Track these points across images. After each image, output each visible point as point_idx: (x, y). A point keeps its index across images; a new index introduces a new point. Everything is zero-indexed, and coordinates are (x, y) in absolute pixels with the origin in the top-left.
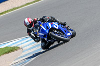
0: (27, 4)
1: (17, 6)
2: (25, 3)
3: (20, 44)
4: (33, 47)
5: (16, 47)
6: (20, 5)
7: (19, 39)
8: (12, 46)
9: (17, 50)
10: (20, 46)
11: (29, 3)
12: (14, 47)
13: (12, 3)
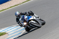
0: (11, 7)
1: (5, 9)
2: (9, 7)
3: (7, 31)
4: (15, 33)
5: (4, 33)
6: (6, 8)
7: (6, 28)
8: (2, 32)
9: (5, 34)
11: (12, 7)
12: (3, 33)
13: (2, 6)
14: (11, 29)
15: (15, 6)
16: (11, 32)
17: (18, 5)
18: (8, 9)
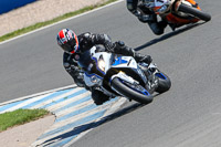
0: (67, 15)
1: (44, 20)
2: (62, 13)
3: (50, 104)
4: (80, 111)
5: (42, 110)
6: (50, 18)
7: (48, 93)
8: (32, 108)
10: (49, 109)
11: (71, 14)
12: (36, 111)
13: (32, 12)
14: (66, 98)
15: (82, 11)
16: (68, 107)
17: (96, 6)
18: (54, 20)
